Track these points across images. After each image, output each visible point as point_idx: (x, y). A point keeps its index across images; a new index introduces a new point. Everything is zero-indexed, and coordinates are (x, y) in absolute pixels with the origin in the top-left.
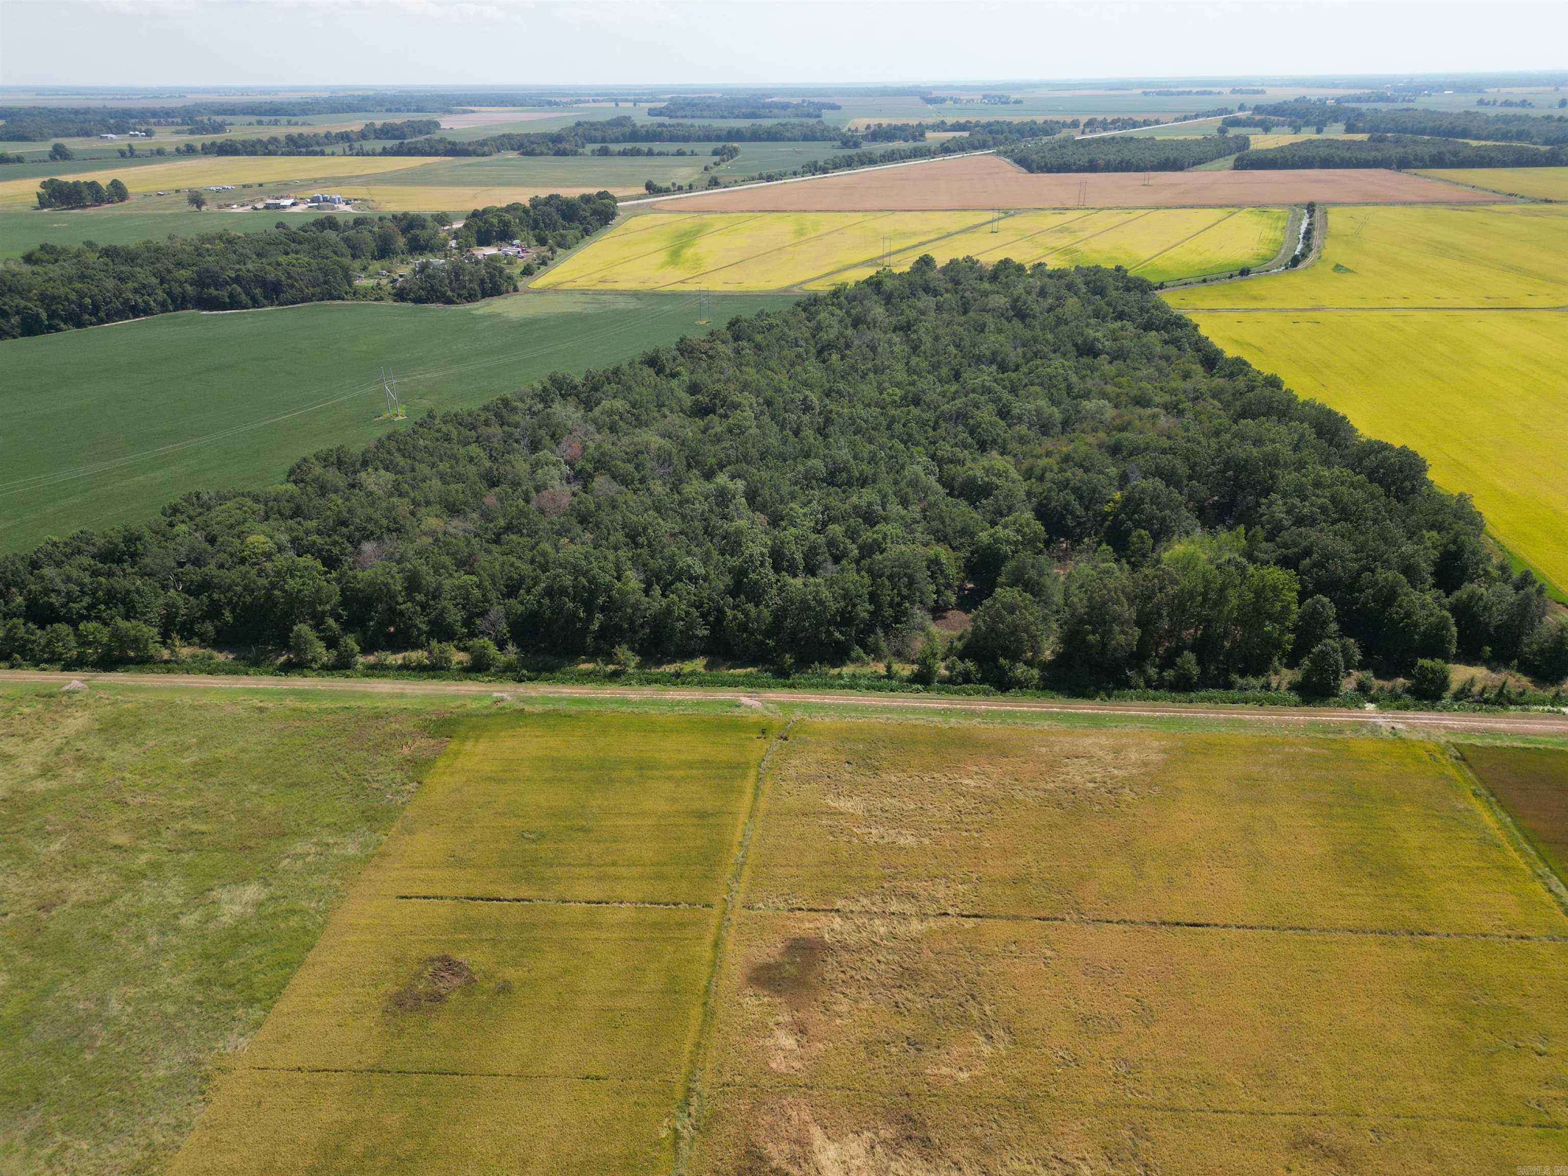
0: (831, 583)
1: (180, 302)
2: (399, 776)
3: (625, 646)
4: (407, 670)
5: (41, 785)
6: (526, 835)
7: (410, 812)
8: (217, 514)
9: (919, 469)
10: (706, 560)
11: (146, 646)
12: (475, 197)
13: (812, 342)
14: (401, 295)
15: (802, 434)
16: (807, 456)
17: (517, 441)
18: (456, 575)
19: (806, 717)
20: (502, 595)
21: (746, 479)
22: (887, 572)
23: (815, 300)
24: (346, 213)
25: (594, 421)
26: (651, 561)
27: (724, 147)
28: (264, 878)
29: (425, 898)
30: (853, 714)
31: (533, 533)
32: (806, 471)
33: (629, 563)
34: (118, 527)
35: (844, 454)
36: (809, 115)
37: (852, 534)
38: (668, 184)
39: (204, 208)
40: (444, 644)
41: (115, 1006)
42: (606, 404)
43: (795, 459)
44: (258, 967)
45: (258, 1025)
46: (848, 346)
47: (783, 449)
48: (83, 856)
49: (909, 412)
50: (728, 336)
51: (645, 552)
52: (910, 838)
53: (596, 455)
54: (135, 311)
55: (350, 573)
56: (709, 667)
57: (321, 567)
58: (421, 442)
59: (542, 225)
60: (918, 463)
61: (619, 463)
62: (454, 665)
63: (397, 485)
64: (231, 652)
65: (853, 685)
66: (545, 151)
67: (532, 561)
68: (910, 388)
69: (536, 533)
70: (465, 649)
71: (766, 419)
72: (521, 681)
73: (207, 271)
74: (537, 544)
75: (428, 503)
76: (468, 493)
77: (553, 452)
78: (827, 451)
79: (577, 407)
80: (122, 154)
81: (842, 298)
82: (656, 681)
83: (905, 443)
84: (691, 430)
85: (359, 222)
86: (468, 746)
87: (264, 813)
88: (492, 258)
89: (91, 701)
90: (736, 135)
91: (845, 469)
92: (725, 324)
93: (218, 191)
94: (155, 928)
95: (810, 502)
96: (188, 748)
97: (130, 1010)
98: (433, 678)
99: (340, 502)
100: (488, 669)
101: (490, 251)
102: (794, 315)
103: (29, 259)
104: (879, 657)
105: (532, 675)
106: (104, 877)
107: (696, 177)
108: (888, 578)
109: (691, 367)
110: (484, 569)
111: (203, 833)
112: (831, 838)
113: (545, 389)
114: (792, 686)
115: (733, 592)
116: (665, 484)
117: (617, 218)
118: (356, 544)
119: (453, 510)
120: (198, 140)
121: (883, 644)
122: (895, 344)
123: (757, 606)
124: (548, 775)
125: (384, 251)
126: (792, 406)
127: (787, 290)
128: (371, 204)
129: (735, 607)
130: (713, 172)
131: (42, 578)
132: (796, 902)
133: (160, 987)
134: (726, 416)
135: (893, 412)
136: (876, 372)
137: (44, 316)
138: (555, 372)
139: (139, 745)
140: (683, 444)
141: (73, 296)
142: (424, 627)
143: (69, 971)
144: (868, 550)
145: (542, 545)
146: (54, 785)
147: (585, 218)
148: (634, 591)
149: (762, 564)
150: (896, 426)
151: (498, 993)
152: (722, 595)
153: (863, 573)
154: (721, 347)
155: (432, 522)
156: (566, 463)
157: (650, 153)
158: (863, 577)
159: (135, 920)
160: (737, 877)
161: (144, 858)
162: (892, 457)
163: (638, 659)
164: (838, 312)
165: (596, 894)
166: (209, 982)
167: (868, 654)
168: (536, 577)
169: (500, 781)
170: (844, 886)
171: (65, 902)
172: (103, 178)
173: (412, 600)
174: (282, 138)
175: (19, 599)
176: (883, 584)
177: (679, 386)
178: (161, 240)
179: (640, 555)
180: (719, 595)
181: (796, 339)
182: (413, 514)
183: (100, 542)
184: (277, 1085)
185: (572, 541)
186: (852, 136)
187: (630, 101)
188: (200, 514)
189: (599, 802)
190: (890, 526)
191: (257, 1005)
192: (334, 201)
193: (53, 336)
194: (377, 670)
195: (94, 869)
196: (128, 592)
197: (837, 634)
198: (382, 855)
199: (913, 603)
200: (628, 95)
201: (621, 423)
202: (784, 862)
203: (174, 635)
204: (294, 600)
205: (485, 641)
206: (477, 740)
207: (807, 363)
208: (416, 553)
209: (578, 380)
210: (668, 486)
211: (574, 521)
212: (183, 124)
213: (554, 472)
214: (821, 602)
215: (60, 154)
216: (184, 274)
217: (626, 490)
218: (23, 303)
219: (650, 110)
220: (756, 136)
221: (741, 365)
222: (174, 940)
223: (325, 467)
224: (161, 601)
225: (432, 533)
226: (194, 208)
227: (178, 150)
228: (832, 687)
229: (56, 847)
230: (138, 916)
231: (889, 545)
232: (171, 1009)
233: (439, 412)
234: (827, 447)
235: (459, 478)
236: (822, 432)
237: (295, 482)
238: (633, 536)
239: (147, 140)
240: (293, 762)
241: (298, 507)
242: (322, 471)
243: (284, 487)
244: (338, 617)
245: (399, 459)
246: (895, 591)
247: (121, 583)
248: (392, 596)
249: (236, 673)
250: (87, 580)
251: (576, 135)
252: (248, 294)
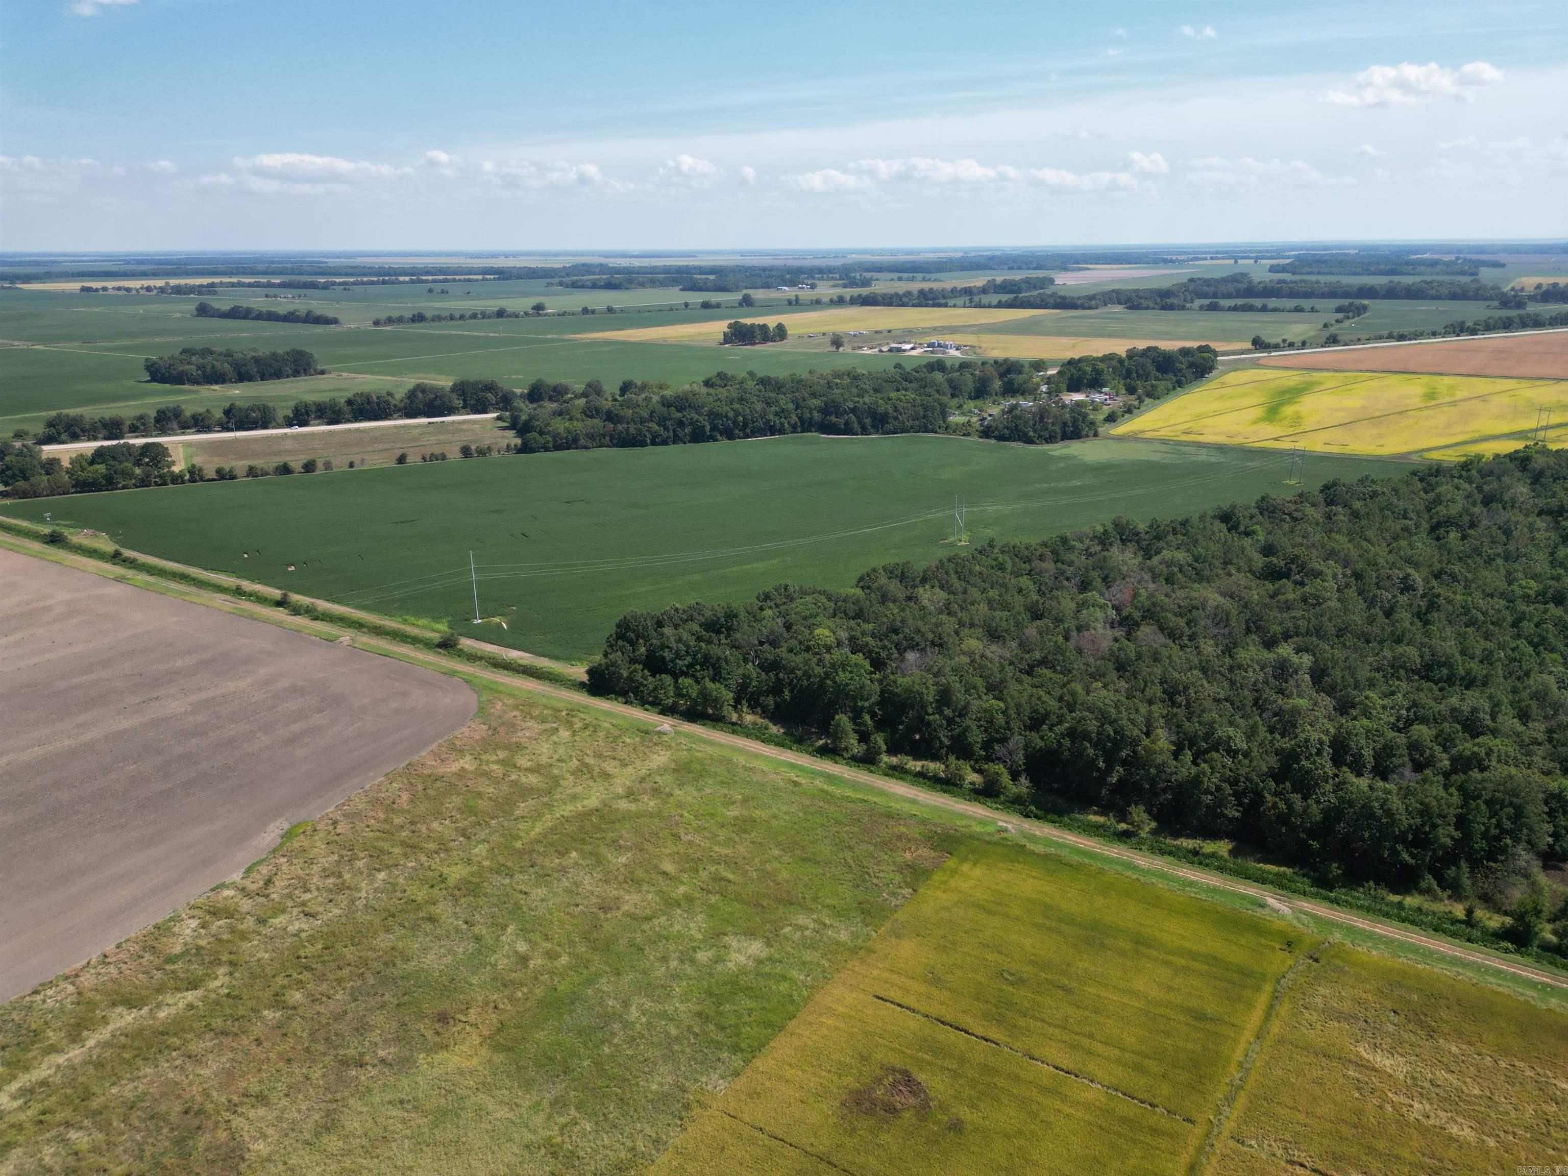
0: (1406, 793)
1: (806, 425)
2: (898, 878)
3: (1142, 808)
4: (922, 777)
5: (623, 805)
6: (1005, 975)
7: (901, 916)
8: (799, 606)
9: (1551, 681)
10: (1250, 735)
11: (722, 706)
12: (1074, 346)
13: (1426, 516)
14: (986, 433)
15: (1396, 616)
16: (1399, 641)
17: (1068, 579)
18: (984, 697)
19: (1348, 943)
20: (1025, 726)
21: (1314, 655)
22: (1486, 795)
23: (1438, 471)
24: (954, 358)
25: (1151, 570)
26: (1187, 724)
27: (1351, 305)
28: (768, 938)
29: (899, 1005)
30: (1411, 956)
31: (1066, 671)
32: (1394, 658)
33: (1162, 721)
34: (723, 604)
35: (1448, 646)
36: (1463, 273)
37: (1446, 742)
38: (1278, 340)
39: (841, 349)
40: (962, 761)
41: (634, 1012)
42: (1166, 554)
43: (1381, 642)
44: (746, 1019)
45: (736, 1074)
46: (1472, 525)
47: (1367, 629)
48: (640, 873)
49: (1546, 611)
50: (1321, 499)
51: (1181, 713)
52: (1467, 1131)
53: (1147, 604)
54: (772, 430)
55: (892, 677)
56: (1234, 853)
57: (868, 667)
58: (977, 568)
59: (1134, 375)
60: (1551, 673)
61: (1169, 615)
62: (967, 785)
63: (948, 604)
64: (783, 727)
65: (1413, 919)
66: (1151, 305)
67: (1061, 699)
68: (1551, 583)
69: (1070, 671)
70: (980, 771)
71: (1352, 592)
72: (1027, 816)
73: (833, 401)
74: (1069, 682)
75: (972, 625)
76: (1012, 621)
77: (1102, 594)
78: (1426, 640)
79: (1135, 554)
80: (790, 303)
81: (1474, 472)
82: (1170, 853)
83: (1535, 646)
84: (1257, 593)
85: (964, 366)
86: (966, 867)
87: (780, 878)
88: (1078, 404)
89: (673, 744)
90: (1370, 293)
91: (1448, 664)
92: (1319, 485)
93: (855, 335)
94: (677, 954)
95: (1393, 693)
96: (734, 803)
97: (644, 1020)
98: (945, 792)
99: (896, 611)
100: (998, 796)
101: (1078, 397)
102: (1407, 484)
103: (707, 383)
104: (1457, 894)
105: (1039, 813)
106: (650, 896)
107: (1312, 333)
108: (1486, 802)
109: (1270, 527)
110: (1012, 697)
111: (729, 881)
112: (1357, 1095)
113: (1106, 532)
114: (1336, 901)
115: (1278, 776)
116: (1217, 645)
117: (1214, 372)
118: (902, 651)
119: (994, 635)
120: (848, 293)
121: (1466, 882)
122: (1539, 530)
123: (1305, 798)
124: (1039, 920)
125: (981, 392)
126: (1387, 583)
127: (1403, 456)
128: (979, 351)
129: (1276, 794)
130: (1333, 330)
131: (662, 635)
132: (1297, 1154)
133: (670, 1009)
134: (1302, 584)
135: (1522, 607)
136: (1506, 559)
137: (708, 428)
138: (1119, 517)
139: (699, 790)
140: (1246, 606)
141: (731, 414)
142: (946, 742)
143: (608, 969)
144: (1462, 764)
145: (1073, 685)
146: (633, 807)
147: (1180, 370)
148: (1162, 752)
149: (1319, 753)
150: (1525, 624)
151: (950, 1129)
152: (1263, 777)
153: (1452, 790)
154: (1309, 510)
155: (973, 643)
156: (1113, 607)
157: (1264, 309)
158: (1451, 795)
159: (664, 941)
160: (1230, 1100)
161: (682, 889)
162: (1515, 660)
163: (1154, 825)
164: (1467, 486)
165: (1066, 1063)
166: (707, 1017)
167: (1444, 889)
168: (1062, 715)
169: (989, 912)
170: (1364, 1158)
171: (618, 909)
172: (771, 321)
173: (941, 713)
174: (916, 293)
175: (643, 649)
176: (1477, 807)
177: (1252, 545)
178: (804, 374)
179: (1175, 715)
180: (1259, 776)
181: (1405, 510)
182: (957, 633)
183: (708, 614)
184: (740, 1137)
185: (1105, 686)
186: (1515, 296)
187: (1251, 258)
188: (784, 603)
189: (1086, 965)
190: (1498, 741)
191: (739, 1055)
192: (946, 347)
193: (711, 444)
194: (897, 772)
195: (645, 887)
196: (719, 659)
197: (1405, 856)
198: (870, 951)
199: (1517, 840)
200: (1251, 252)
201: (1179, 575)
202: (1291, 1104)
203: (744, 702)
204: (841, 691)
205: (1000, 768)
206: (975, 864)
207: (1415, 538)
208: (953, 670)
209: (1142, 527)
210: (1221, 647)
211: (1111, 666)
212: (840, 279)
213: (1099, 614)
214: (1389, 813)
215: (747, 302)
216: (815, 402)
217: (1172, 645)
218: (696, 417)
219: (1272, 266)
220: (1391, 293)
221: (1331, 531)
222: (689, 969)
223: (890, 578)
224: (740, 671)
225: (970, 654)
226: (834, 349)
227: (831, 300)
228: (1387, 915)
229: (623, 860)
230: (667, 939)
231: (1494, 763)
232: (674, 1032)
233: (999, 543)
234: (1427, 634)
235: (1005, 606)
236: (1423, 617)
237: (863, 588)
238: (1171, 694)
239: (811, 292)
240: (811, 838)
241: (861, 610)
242: (887, 581)
243: (853, 591)
244: (873, 715)
245: (954, 580)
246: (1494, 821)
247: (715, 651)
248: (924, 707)
249: (783, 746)
250: (692, 643)
251: (1187, 290)
252: (859, 423)
